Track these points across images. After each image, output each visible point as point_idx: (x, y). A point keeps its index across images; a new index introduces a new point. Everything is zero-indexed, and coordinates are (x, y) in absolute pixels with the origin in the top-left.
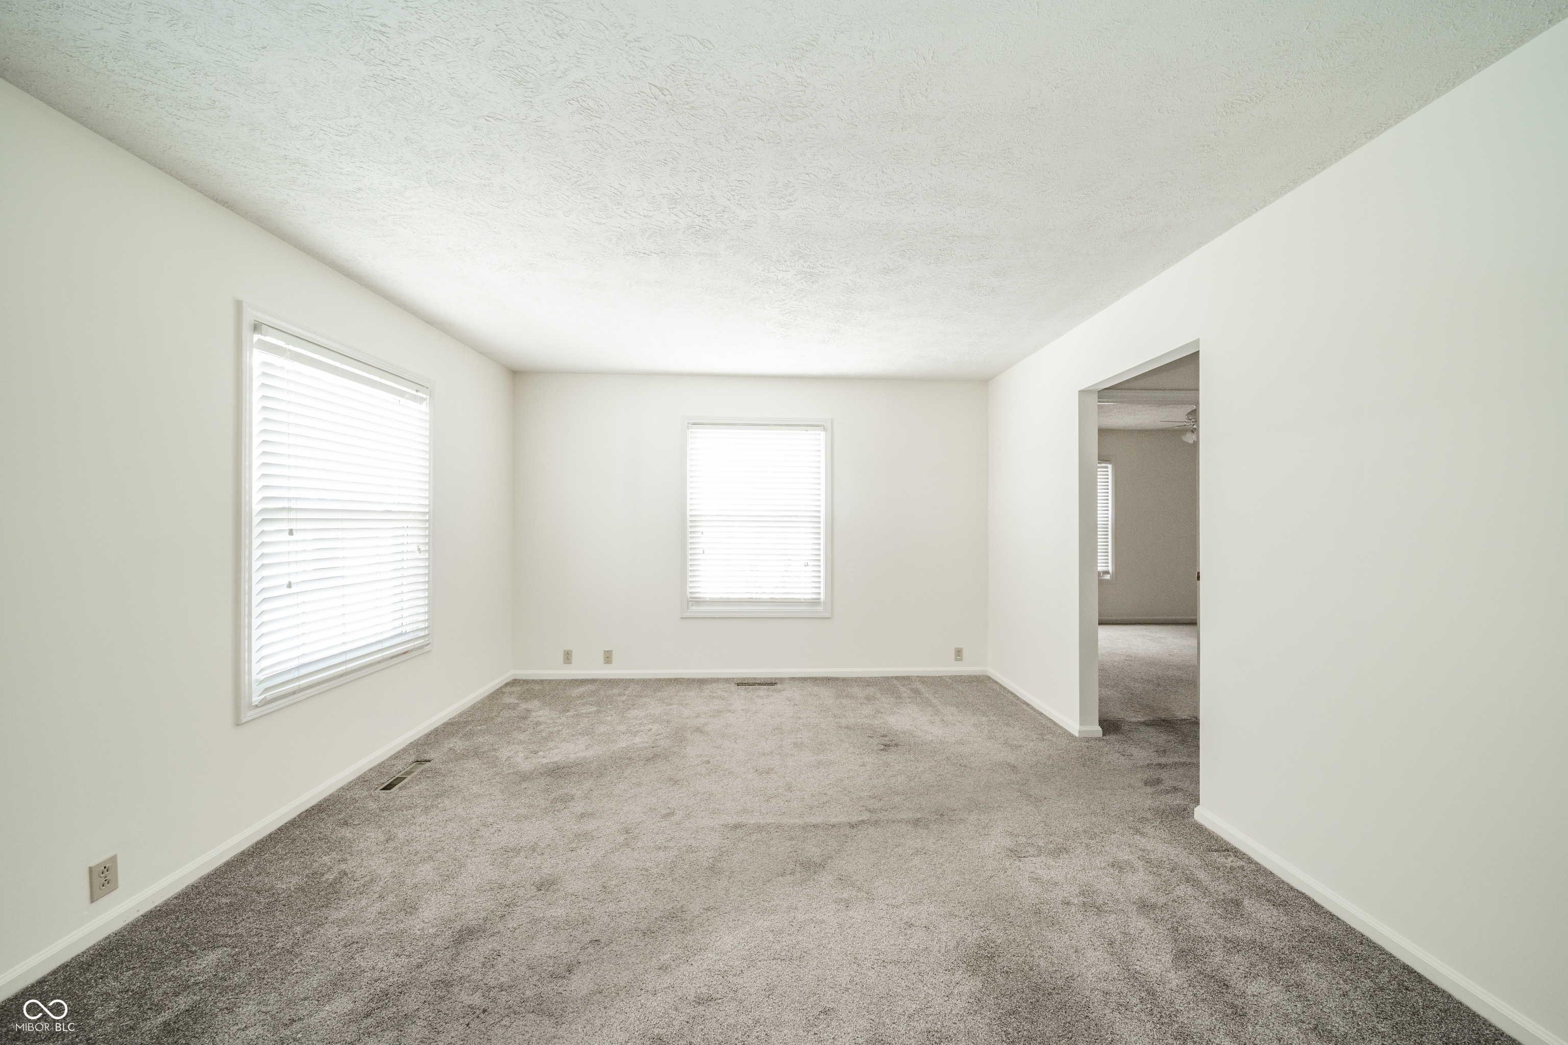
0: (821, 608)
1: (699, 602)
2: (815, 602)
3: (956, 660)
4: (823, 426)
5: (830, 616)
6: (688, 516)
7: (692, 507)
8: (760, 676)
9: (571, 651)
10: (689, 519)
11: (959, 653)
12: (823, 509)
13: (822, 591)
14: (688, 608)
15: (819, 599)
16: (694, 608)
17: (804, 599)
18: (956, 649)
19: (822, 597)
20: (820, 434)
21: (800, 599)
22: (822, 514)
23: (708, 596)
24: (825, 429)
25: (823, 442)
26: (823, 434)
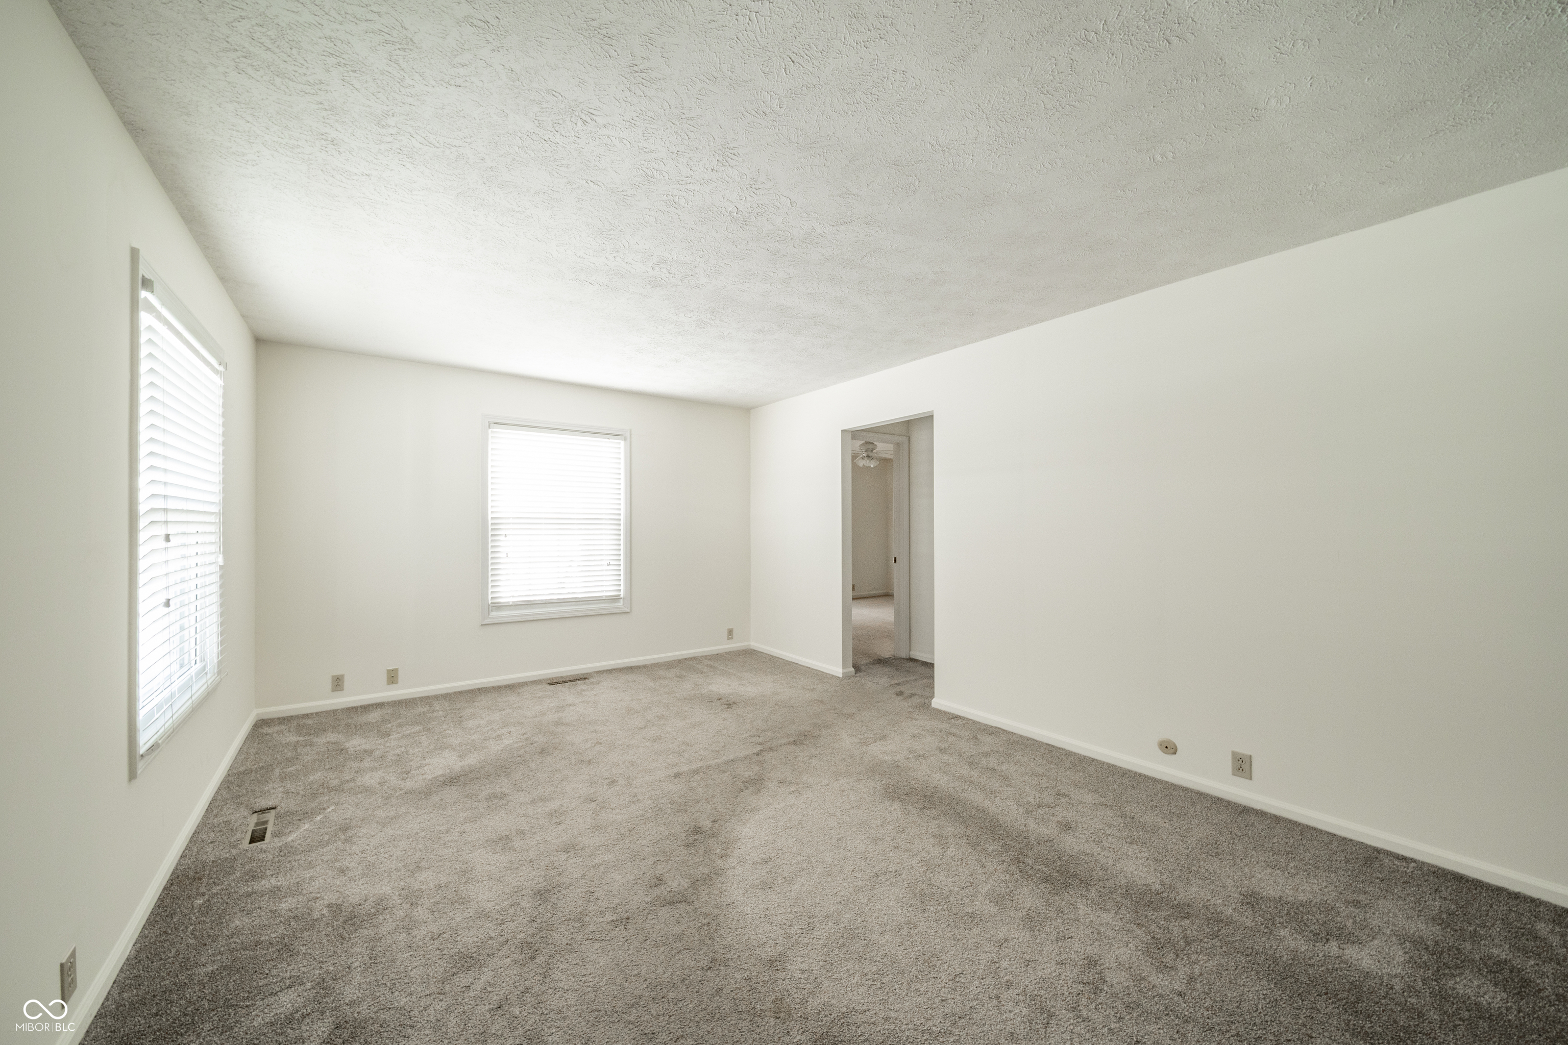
0: (621, 603)
1: (499, 607)
2: (615, 599)
3: (729, 639)
4: (622, 435)
5: (629, 611)
6: (489, 518)
7: (494, 510)
8: (564, 675)
9: (343, 676)
10: (490, 522)
11: (730, 632)
12: (622, 512)
13: (622, 588)
14: (489, 615)
15: (619, 595)
16: (494, 614)
17: (606, 596)
18: (728, 629)
19: (622, 594)
20: (620, 443)
21: (602, 597)
22: (622, 517)
23: (511, 600)
24: (625, 439)
25: (622, 451)
26: (622, 443)
